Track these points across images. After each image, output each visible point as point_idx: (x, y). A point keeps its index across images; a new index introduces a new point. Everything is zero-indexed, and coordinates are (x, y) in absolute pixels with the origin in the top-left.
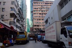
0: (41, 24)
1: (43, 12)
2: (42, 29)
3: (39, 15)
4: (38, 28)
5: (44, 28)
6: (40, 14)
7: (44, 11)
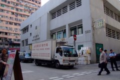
0: (12, 32)
1: (19, 12)
2: (12, 40)
3: (10, 15)
4: (7, 38)
5: (17, 39)
6: (13, 13)
7: (21, 10)
